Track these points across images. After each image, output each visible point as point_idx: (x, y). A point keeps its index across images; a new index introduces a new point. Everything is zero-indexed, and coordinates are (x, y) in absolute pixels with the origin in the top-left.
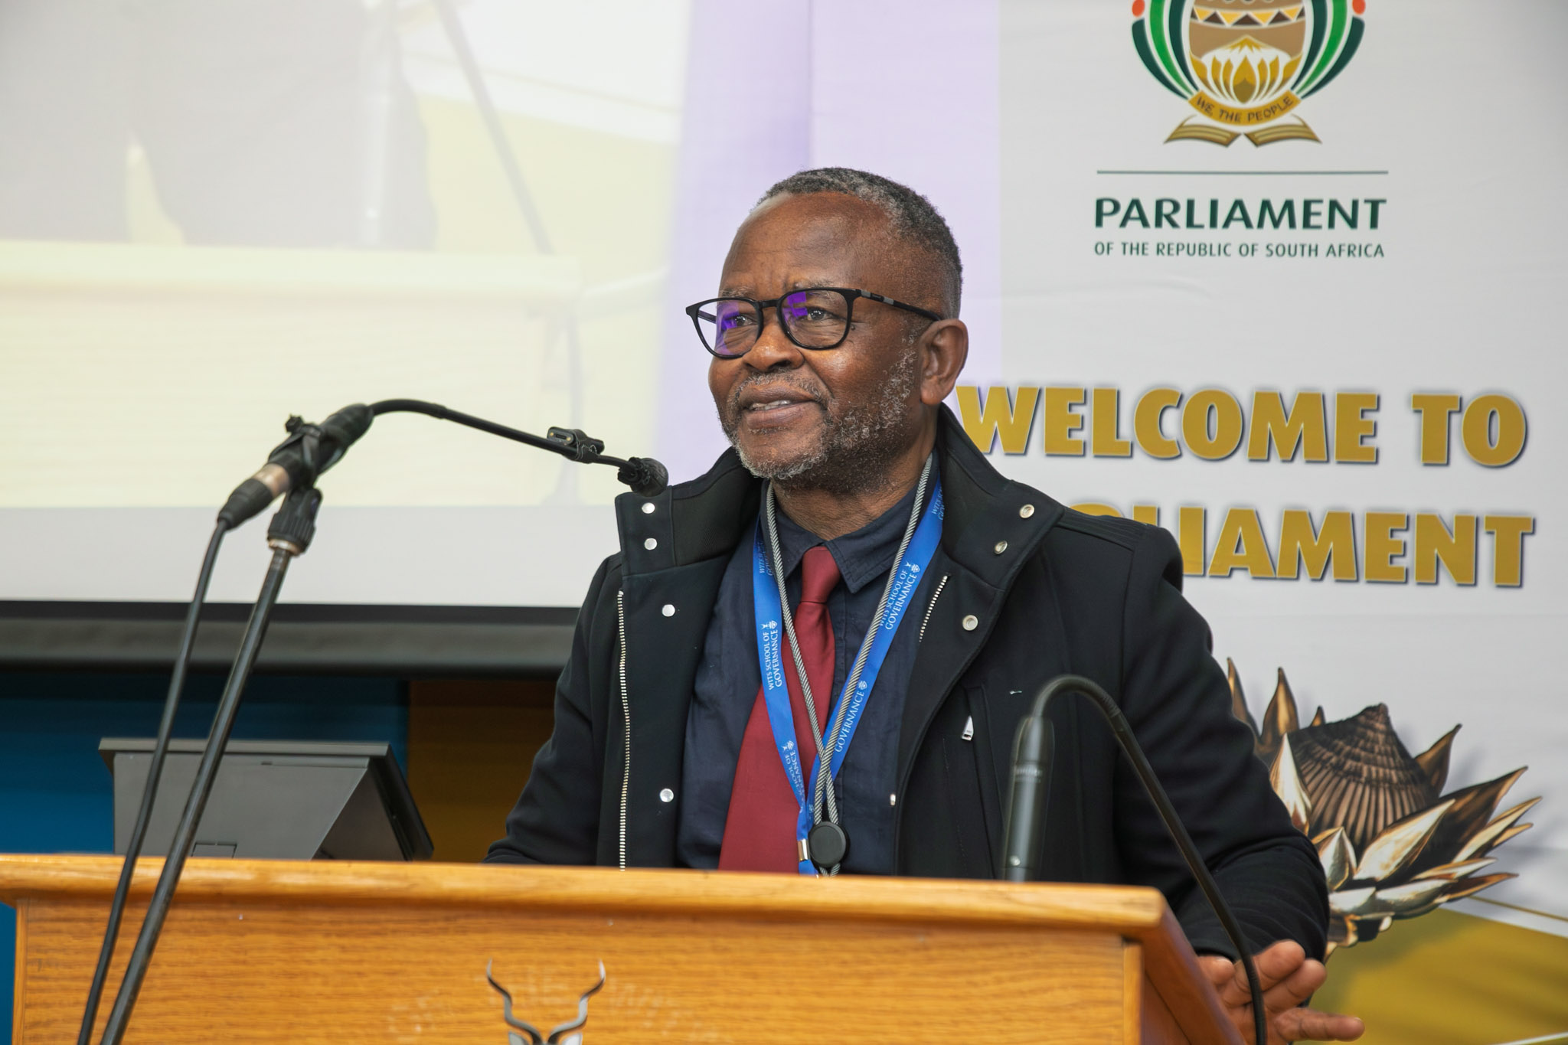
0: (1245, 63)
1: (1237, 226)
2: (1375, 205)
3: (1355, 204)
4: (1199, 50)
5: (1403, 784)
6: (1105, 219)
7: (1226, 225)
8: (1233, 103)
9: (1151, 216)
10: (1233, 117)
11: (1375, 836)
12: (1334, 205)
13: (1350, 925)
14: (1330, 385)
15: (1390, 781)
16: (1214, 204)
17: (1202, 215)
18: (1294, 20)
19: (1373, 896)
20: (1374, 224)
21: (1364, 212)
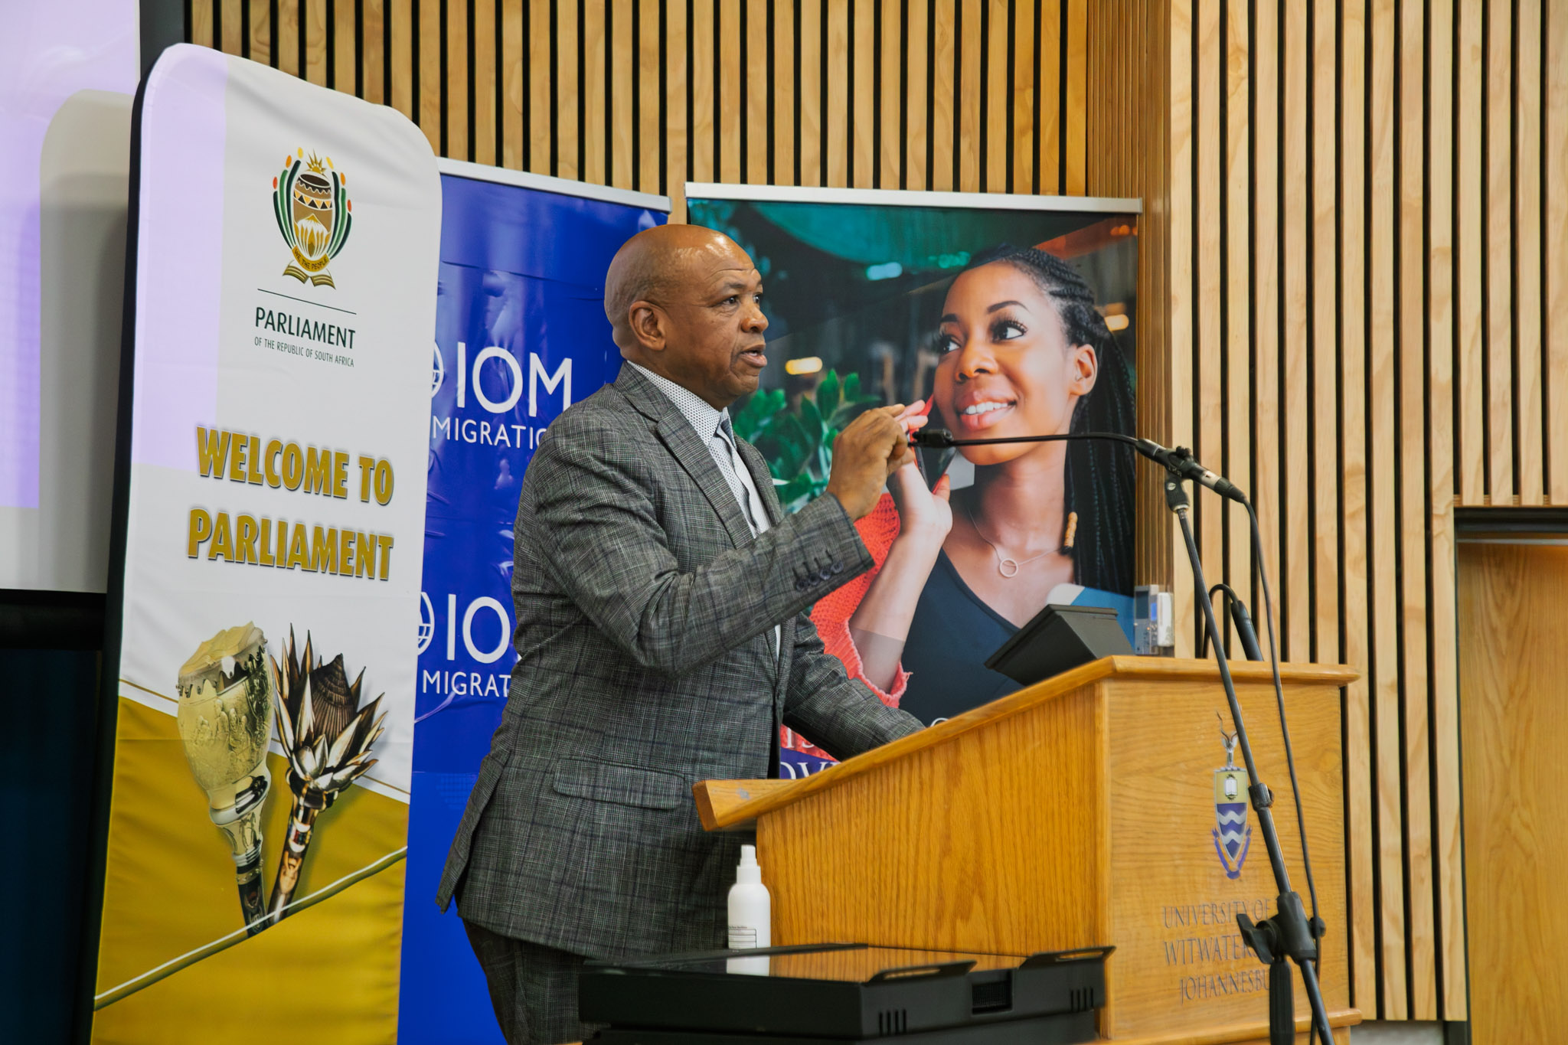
0: (313, 231)
1: (306, 336)
2: (351, 334)
3: (345, 330)
4: (296, 217)
5: (346, 705)
6: (259, 320)
7: (302, 336)
8: (305, 254)
9: (275, 322)
10: (306, 264)
11: (336, 739)
12: (339, 331)
13: (324, 798)
14: (333, 446)
15: (341, 703)
16: (299, 319)
17: (294, 326)
18: (329, 209)
19: (332, 778)
20: (351, 347)
21: (348, 337)
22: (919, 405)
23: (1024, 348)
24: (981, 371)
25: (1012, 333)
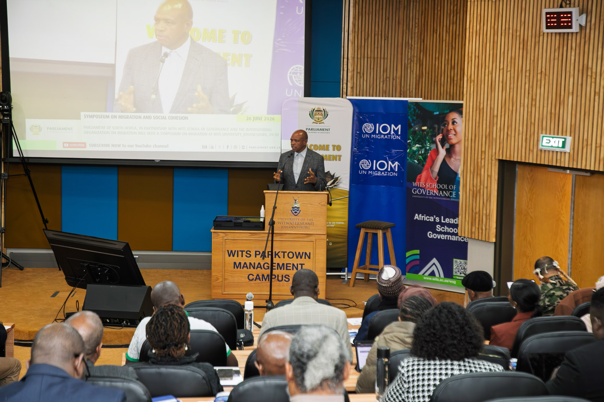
0: (319, 117)
1: (318, 131)
2: (329, 129)
4: (315, 116)
5: (331, 177)
8: (318, 120)
9: (311, 130)
10: (318, 121)
11: (329, 182)
12: (326, 129)
14: (325, 144)
16: (316, 128)
17: (315, 130)
18: (322, 114)
21: (328, 130)
22: (441, 135)
23: (457, 126)
24: (451, 129)
25: (455, 123)
